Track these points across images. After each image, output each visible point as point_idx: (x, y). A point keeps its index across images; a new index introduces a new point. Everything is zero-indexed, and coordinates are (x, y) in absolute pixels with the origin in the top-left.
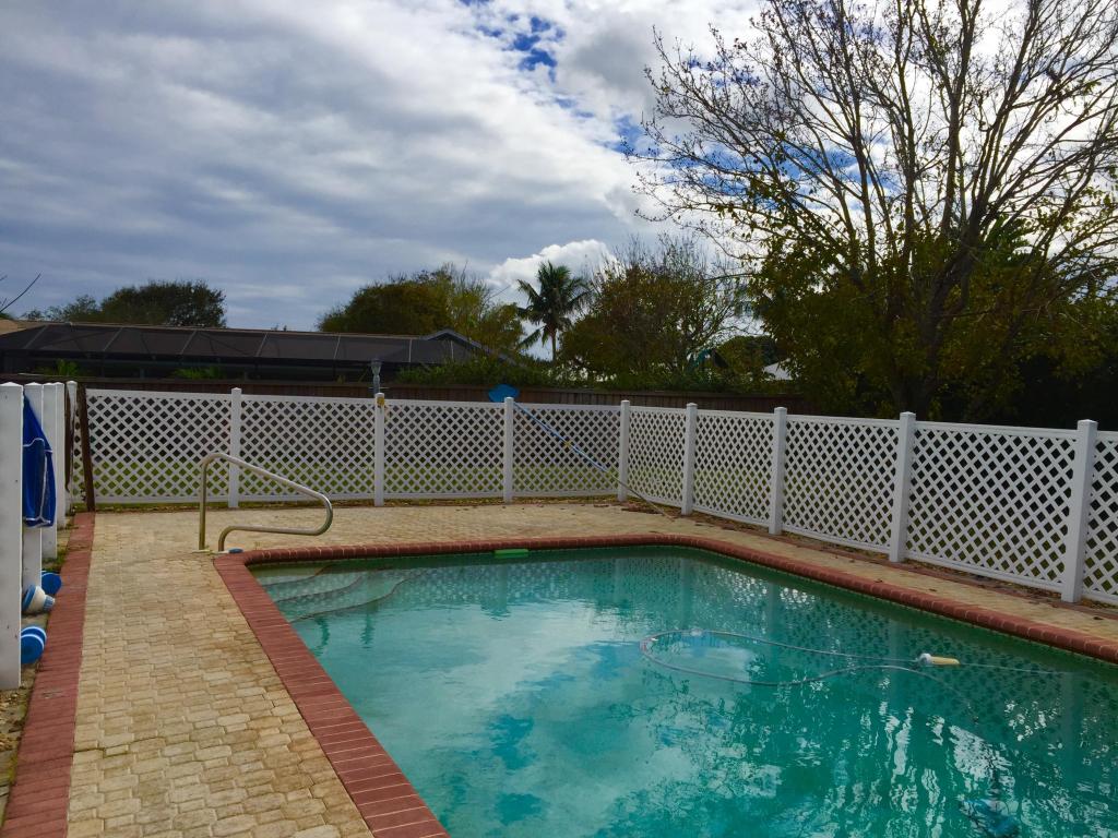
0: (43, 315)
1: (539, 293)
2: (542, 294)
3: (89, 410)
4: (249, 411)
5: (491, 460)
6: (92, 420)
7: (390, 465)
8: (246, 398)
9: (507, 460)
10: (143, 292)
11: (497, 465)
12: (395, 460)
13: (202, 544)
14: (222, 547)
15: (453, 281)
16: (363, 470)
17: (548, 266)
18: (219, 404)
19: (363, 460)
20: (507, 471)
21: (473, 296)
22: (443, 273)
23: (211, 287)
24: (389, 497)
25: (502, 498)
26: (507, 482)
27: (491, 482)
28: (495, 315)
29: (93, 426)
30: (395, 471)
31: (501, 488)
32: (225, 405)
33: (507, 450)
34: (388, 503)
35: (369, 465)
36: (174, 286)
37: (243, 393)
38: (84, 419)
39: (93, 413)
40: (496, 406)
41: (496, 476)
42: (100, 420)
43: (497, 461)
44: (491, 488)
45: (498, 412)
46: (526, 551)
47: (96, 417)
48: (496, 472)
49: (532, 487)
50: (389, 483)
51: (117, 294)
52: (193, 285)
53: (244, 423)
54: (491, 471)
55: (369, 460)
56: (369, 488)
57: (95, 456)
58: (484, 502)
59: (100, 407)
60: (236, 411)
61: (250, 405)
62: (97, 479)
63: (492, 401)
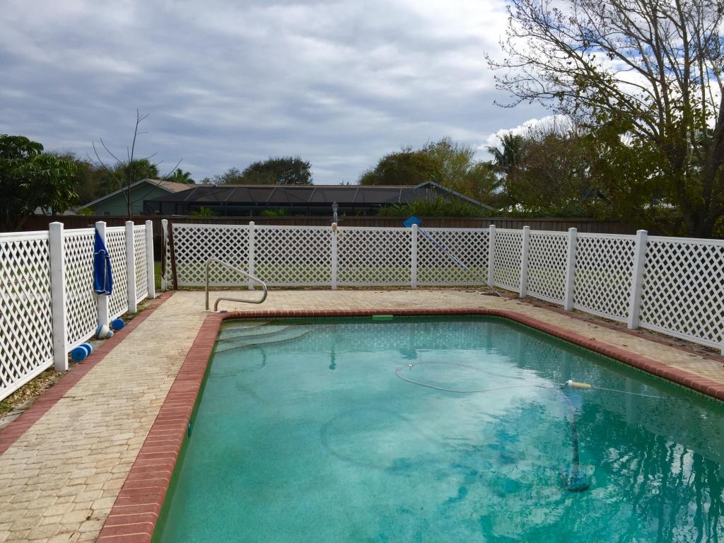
0: (211, 180)
1: (503, 154)
2: (505, 154)
3: (174, 235)
4: (259, 234)
5: (404, 263)
6: (176, 240)
7: (341, 266)
8: (257, 227)
9: (414, 263)
10: (265, 165)
11: (407, 266)
12: (344, 263)
13: (207, 307)
14: (216, 309)
15: (451, 148)
16: (325, 269)
17: (509, 135)
18: (243, 231)
19: (325, 262)
20: (414, 270)
21: (463, 157)
22: (445, 143)
23: (304, 160)
24: (341, 284)
25: (410, 286)
26: (413, 276)
27: (403, 276)
28: (477, 170)
29: (176, 244)
30: (344, 269)
31: (410, 280)
32: (246, 231)
33: (414, 256)
34: (340, 288)
35: (328, 266)
36: (282, 160)
37: (255, 224)
38: (171, 240)
39: (176, 237)
40: (407, 229)
41: (407, 273)
42: (180, 240)
43: (407, 263)
44: (403, 280)
45: (408, 233)
46: (391, 316)
47: (178, 239)
48: (407, 270)
49: (430, 280)
50: (341, 276)
51: (251, 167)
52: (293, 159)
53: (256, 241)
54: (404, 270)
55: (328, 263)
56: (328, 279)
57: (178, 260)
58: (399, 288)
59: (180, 233)
60: (252, 235)
61: (260, 231)
62: (179, 272)
63: (405, 227)
